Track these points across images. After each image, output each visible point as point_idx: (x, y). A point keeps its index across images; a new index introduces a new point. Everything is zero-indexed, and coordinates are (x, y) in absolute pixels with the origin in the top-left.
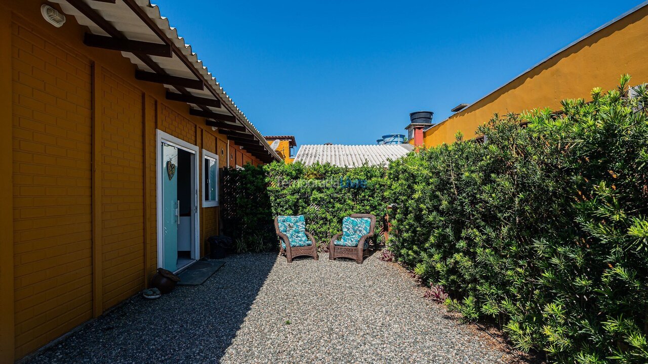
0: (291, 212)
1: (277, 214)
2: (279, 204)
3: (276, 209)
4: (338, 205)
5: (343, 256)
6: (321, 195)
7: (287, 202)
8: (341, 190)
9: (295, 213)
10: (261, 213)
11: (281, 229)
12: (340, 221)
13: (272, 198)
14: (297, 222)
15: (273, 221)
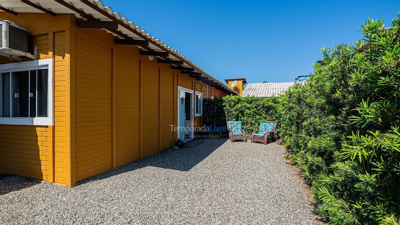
0: (235, 119)
1: (229, 120)
2: (229, 116)
3: (228, 118)
4: (258, 117)
5: (258, 141)
6: (250, 112)
7: (233, 114)
8: (260, 109)
9: (237, 120)
10: (221, 120)
11: (230, 127)
12: (259, 125)
13: (226, 113)
14: (238, 124)
15: (227, 123)
